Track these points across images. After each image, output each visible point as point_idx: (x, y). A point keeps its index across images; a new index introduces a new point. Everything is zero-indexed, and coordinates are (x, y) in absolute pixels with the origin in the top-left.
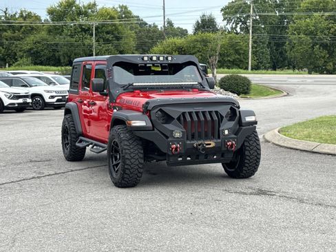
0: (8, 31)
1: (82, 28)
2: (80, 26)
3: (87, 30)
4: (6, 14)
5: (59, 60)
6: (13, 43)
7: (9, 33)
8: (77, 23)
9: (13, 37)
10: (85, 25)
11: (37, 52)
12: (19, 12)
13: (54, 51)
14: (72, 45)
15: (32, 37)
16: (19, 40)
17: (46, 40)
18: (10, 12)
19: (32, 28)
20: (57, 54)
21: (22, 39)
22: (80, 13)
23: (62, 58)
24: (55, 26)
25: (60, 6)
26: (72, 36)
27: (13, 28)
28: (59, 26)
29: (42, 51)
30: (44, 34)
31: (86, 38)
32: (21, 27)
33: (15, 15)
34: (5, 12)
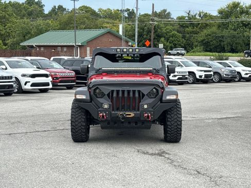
0: (190, 28)
1: (243, 24)
2: (242, 22)
3: (247, 25)
4: (189, 15)
5: (224, 48)
6: (192, 36)
7: (190, 29)
8: (240, 20)
9: (193, 31)
10: (246, 21)
11: (208, 42)
12: (198, 13)
13: (221, 41)
14: (234, 37)
15: (205, 31)
16: (197, 34)
17: (215, 33)
18: (192, 13)
19: (207, 25)
20: (222, 44)
21: (199, 32)
22: (242, 12)
23: (226, 46)
24: (223, 23)
25: (227, 7)
26: (235, 30)
27: (192, 25)
28: (226, 22)
29: (212, 41)
30: (214, 29)
31: (246, 31)
32: (199, 24)
33: (195, 16)
34: (188, 14)
